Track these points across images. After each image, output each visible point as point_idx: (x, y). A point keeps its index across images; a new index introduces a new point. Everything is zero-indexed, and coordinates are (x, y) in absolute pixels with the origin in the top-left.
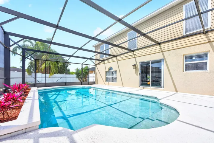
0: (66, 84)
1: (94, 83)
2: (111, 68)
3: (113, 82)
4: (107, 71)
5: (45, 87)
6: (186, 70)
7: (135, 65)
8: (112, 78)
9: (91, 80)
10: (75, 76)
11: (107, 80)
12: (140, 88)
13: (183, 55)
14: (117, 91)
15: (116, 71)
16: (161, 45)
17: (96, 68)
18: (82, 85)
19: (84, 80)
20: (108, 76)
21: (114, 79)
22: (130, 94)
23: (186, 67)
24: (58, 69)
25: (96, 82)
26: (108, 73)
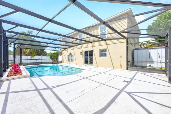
0: (42, 63)
1: (62, 62)
2: (71, 54)
3: (72, 62)
4: (69, 55)
5: (27, 65)
6: (101, 56)
7: (82, 52)
8: (72, 59)
9: (60, 60)
10: (49, 57)
11: (69, 60)
12: (84, 65)
13: (100, 49)
14: (70, 67)
15: (73, 55)
16: (92, 43)
17: (63, 53)
18: (53, 64)
19: (56, 60)
20: (69, 58)
21: (72, 60)
22: (76, 68)
23: (101, 55)
24: (37, 52)
25: (63, 62)
26: (69, 56)
